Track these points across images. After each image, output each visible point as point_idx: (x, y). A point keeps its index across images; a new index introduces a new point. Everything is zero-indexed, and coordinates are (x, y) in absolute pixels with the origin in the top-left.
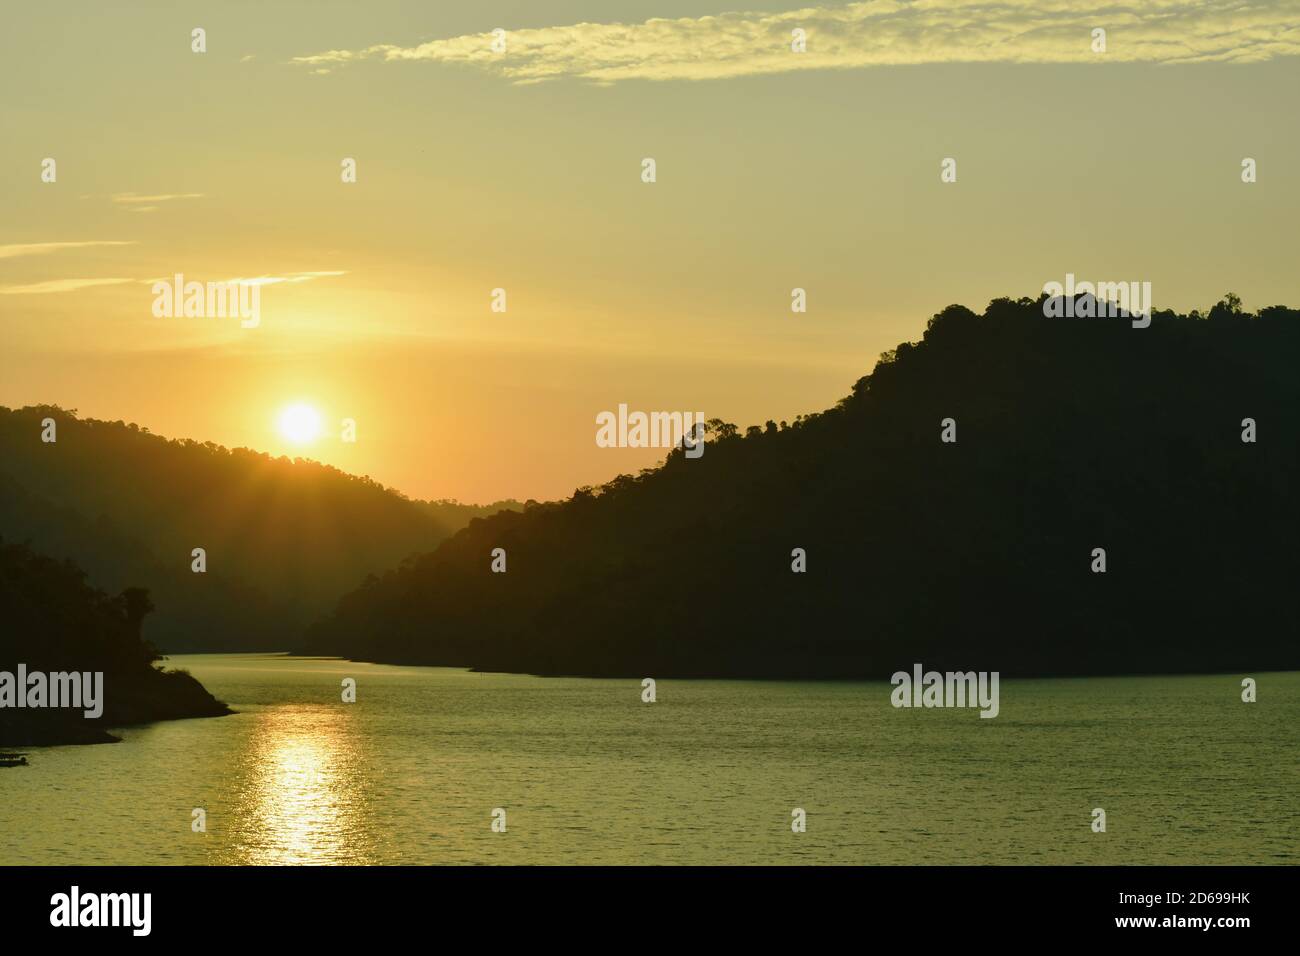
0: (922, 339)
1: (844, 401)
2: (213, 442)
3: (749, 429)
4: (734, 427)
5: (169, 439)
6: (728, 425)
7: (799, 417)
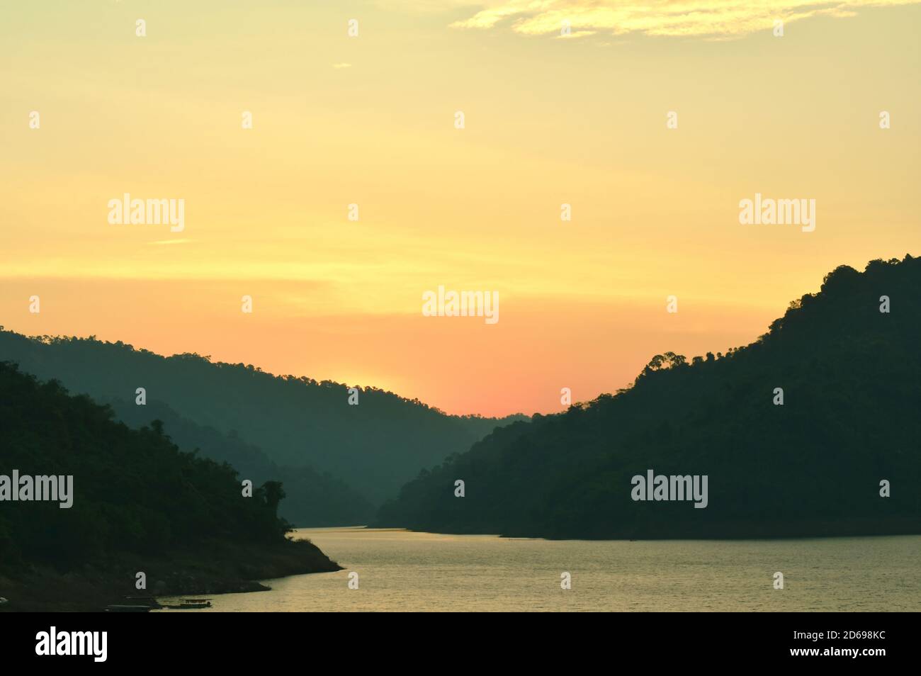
0: (820, 291)
1: (763, 337)
2: (307, 377)
3: (694, 359)
4: (683, 358)
5: (276, 375)
6: (678, 357)
7: (730, 349)
